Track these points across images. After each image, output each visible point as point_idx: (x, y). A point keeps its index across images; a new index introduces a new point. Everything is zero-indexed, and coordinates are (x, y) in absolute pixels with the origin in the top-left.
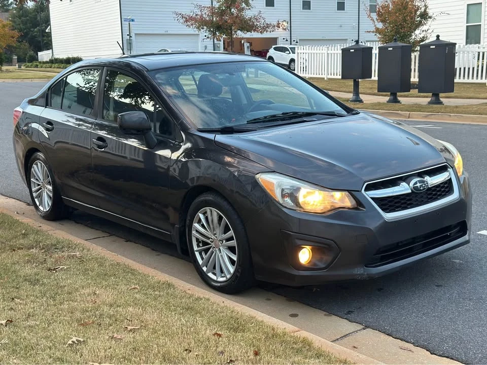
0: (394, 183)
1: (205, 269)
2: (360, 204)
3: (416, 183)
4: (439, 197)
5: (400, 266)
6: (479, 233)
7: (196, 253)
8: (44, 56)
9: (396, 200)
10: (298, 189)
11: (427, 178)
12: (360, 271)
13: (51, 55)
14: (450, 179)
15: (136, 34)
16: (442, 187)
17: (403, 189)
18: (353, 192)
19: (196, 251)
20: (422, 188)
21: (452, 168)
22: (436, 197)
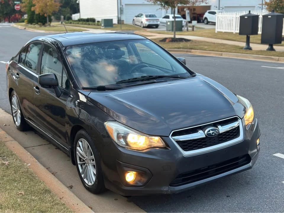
0: (194, 130)
1: (83, 176)
2: (168, 145)
3: (209, 131)
4: (228, 139)
5: (195, 186)
6: (274, 155)
7: (79, 165)
8: (75, 17)
9: (194, 143)
10: (128, 134)
11: (220, 127)
12: (166, 189)
13: (79, 16)
14: (238, 127)
15: (126, 5)
16: (231, 133)
17: (200, 135)
18: (163, 137)
19: (79, 164)
20: (213, 134)
21: (241, 119)
22: (226, 139)
